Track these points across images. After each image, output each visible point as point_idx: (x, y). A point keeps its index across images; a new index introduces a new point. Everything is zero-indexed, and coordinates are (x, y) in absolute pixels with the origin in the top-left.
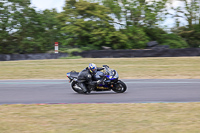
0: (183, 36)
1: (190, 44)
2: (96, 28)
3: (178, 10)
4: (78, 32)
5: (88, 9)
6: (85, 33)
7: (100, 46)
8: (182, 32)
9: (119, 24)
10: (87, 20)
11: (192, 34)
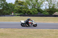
0: (48, 11)
1: (49, 14)
2: (24, 8)
3: (46, 4)
4: (18, 9)
5: (22, 3)
6: (20, 10)
7: (24, 13)
8: (47, 10)
9: (30, 8)
10: (21, 6)
11: (50, 11)
